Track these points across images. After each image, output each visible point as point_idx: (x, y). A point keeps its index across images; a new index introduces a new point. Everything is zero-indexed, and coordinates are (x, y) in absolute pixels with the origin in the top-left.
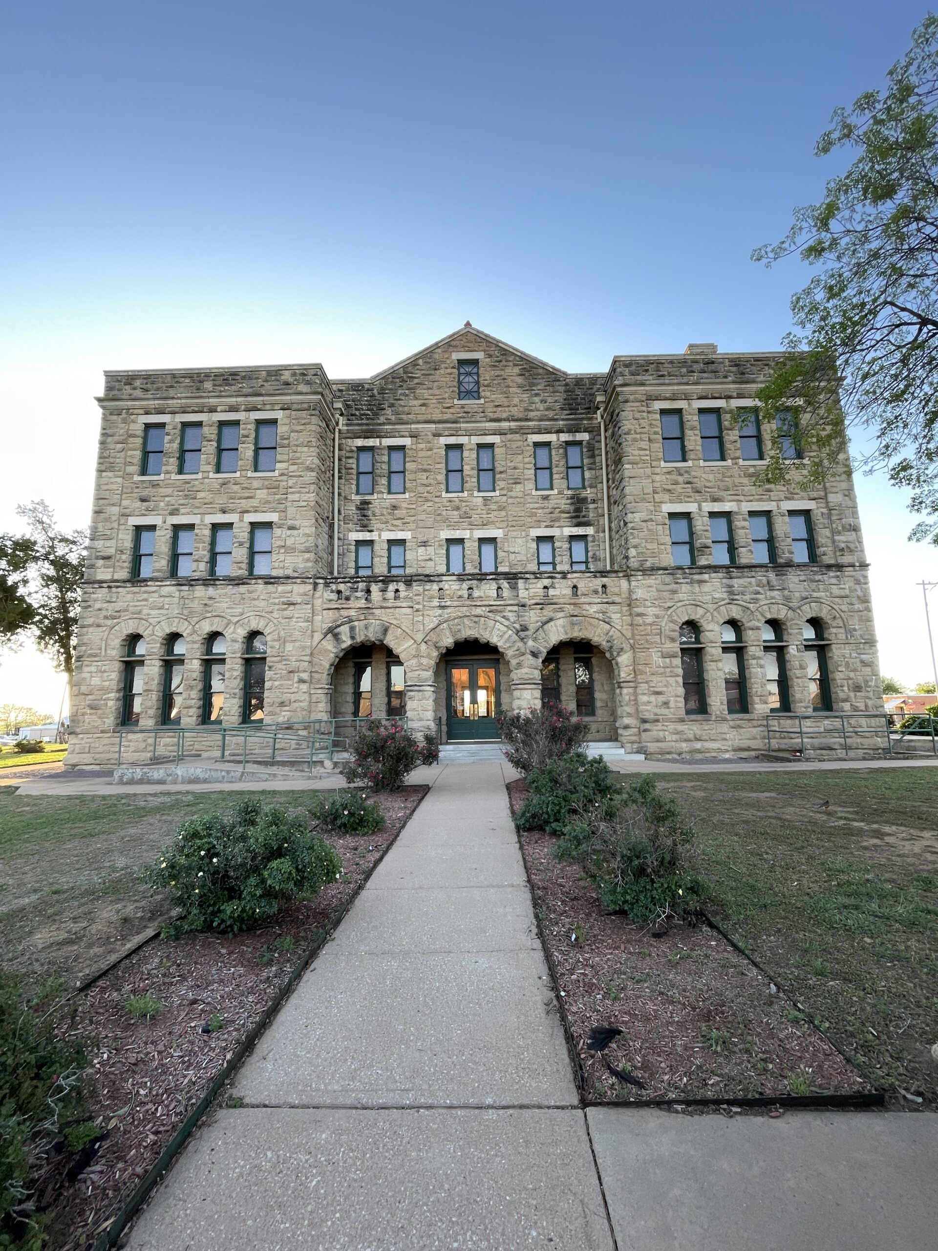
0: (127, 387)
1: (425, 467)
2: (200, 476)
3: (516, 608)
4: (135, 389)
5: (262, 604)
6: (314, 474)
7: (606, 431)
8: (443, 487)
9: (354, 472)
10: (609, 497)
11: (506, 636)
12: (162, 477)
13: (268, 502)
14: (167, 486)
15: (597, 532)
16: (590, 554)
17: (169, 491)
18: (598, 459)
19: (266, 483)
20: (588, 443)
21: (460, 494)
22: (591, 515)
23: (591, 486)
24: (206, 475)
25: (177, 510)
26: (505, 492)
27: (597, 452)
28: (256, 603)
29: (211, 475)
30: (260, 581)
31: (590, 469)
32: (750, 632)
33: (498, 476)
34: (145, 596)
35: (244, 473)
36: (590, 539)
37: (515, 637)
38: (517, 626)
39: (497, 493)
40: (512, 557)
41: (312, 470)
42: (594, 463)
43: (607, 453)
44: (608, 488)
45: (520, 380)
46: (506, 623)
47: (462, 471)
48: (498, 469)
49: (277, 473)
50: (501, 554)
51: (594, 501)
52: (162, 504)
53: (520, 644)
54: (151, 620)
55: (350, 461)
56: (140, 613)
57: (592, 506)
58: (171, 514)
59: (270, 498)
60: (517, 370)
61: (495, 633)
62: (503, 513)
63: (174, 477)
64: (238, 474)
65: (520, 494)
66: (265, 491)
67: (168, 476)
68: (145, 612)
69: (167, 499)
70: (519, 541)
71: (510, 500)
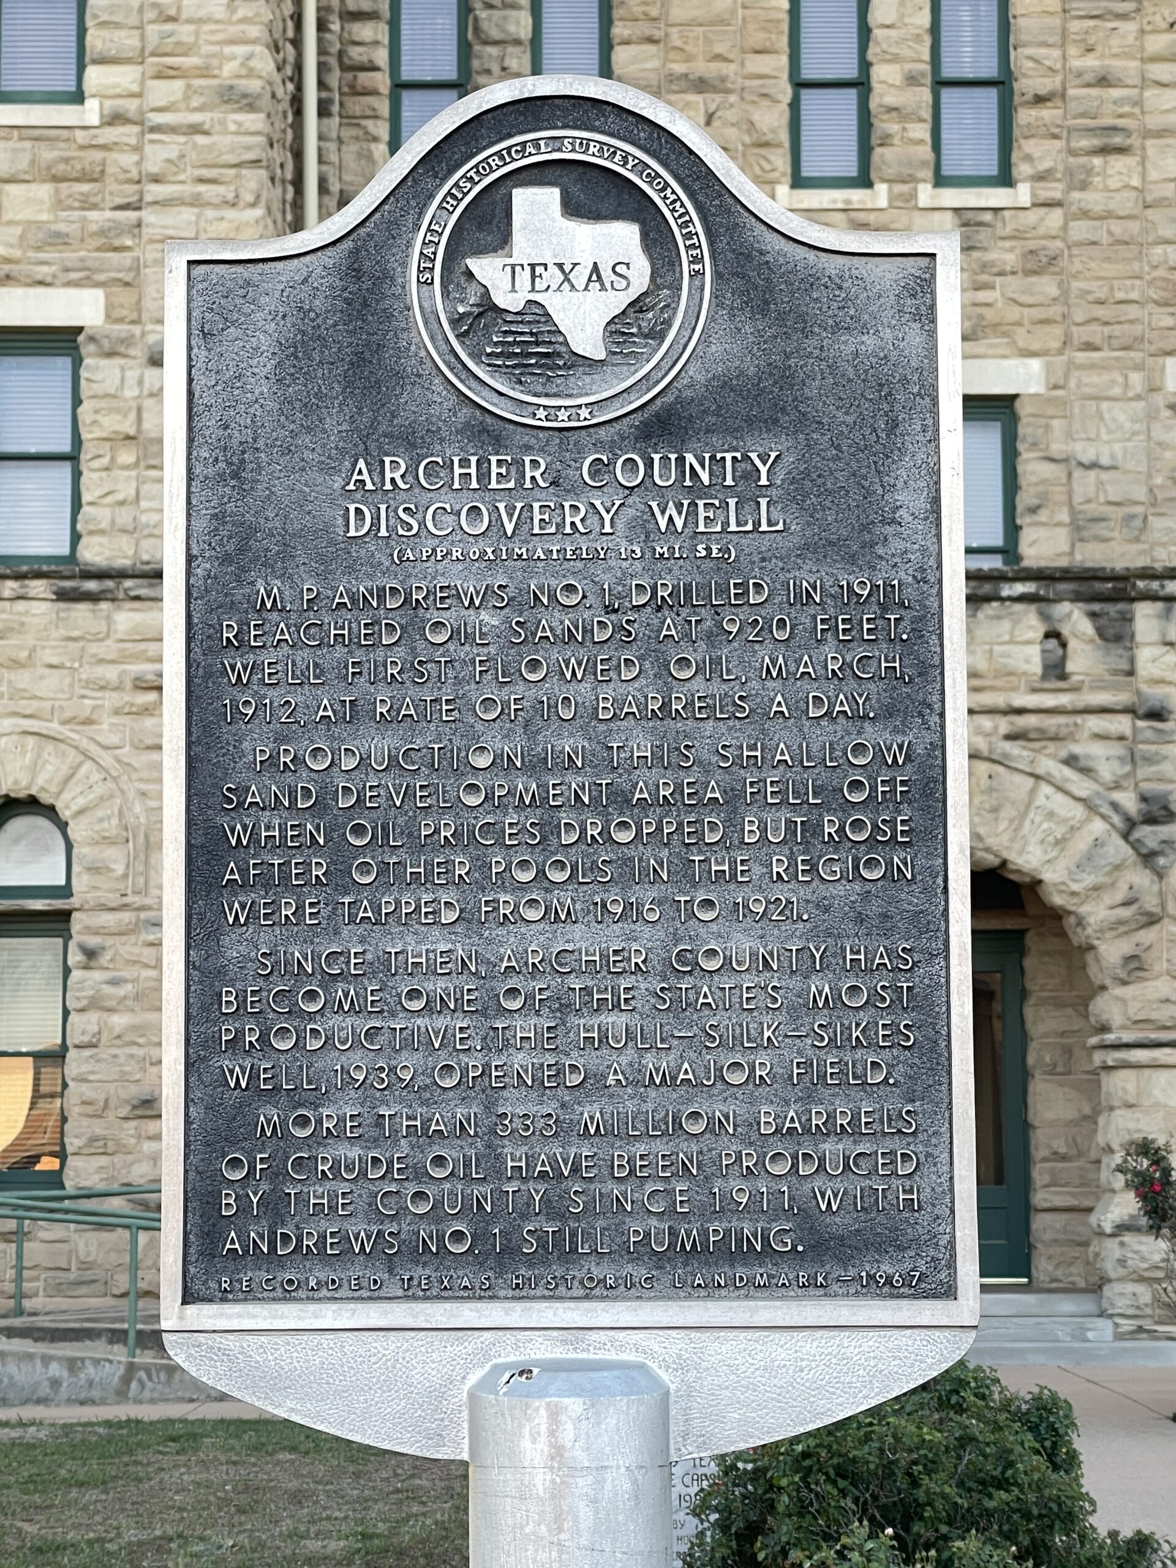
1: (701, 68)
3: (1122, 724)
5: (50, 684)
6: (255, 121)
8: (781, 161)
9: (382, 81)
11: (1081, 844)
13: (58, 240)
19: (47, 154)
21: (857, 196)
26: (1055, 191)
28: (23, 679)
30: (38, 587)
33: (1025, 116)
37: (1119, 849)
38: (1129, 801)
39: (1022, 194)
40: (1085, 483)
41: (249, 103)
46: (1082, 787)
47: (862, 84)
48: (1028, 83)
49: (91, 112)
50: (1031, 468)
53: (1140, 878)
55: (365, 31)
59: (68, 222)
61: (1036, 828)
62: (1047, 286)
65: (1125, 203)
66: (44, 191)
70: (1120, 415)
71: (1080, 230)
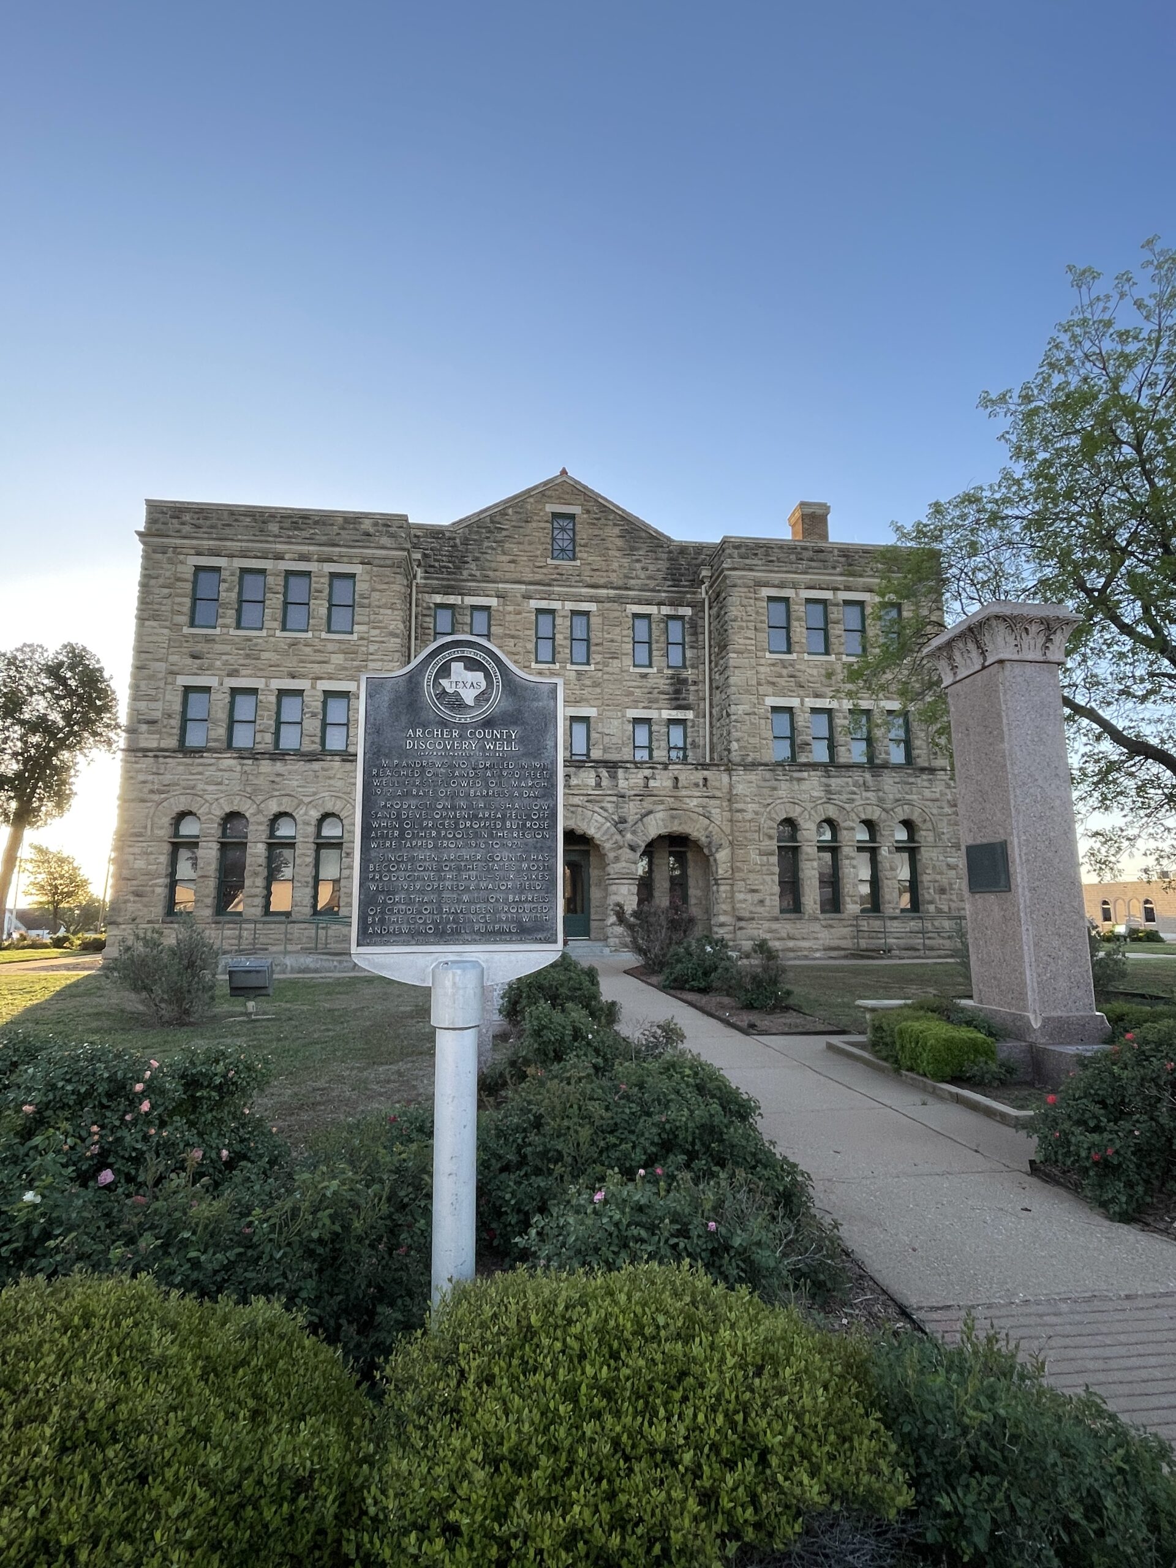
0: (175, 521)
1: (513, 632)
2: (264, 633)
3: (614, 799)
4: (183, 524)
5: (339, 784)
6: (398, 640)
7: (710, 608)
8: (533, 657)
9: (432, 632)
10: (711, 680)
11: (605, 827)
12: (218, 631)
13: (345, 669)
14: (224, 642)
15: (697, 716)
16: (689, 740)
17: (227, 648)
18: (701, 637)
19: (343, 647)
20: (691, 618)
21: (551, 666)
22: (691, 697)
23: (693, 667)
24: (271, 632)
25: (237, 671)
26: (600, 667)
27: (700, 630)
28: (332, 782)
29: (278, 633)
30: (337, 758)
31: (692, 647)
32: (845, 832)
33: (593, 648)
34: (200, 769)
35: (317, 634)
36: (689, 724)
37: (613, 829)
38: (616, 818)
39: (592, 667)
40: (607, 739)
41: (396, 636)
42: (697, 641)
43: (710, 632)
44: (711, 670)
45: (620, 542)
46: (605, 814)
47: (553, 639)
48: (594, 640)
49: (355, 636)
50: (594, 735)
51: (695, 683)
52: (218, 663)
53: (618, 837)
54: (207, 797)
55: (428, 619)
56: (193, 788)
57: (692, 688)
58: (229, 675)
59: (348, 664)
60: (616, 531)
61: (594, 824)
62: (598, 690)
63: (232, 632)
64: (310, 634)
65: (617, 670)
66: (341, 656)
67: (225, 630)
68: (200, 786)
69: (224, 657)
70: (616, 723)
71: (606, 677)
